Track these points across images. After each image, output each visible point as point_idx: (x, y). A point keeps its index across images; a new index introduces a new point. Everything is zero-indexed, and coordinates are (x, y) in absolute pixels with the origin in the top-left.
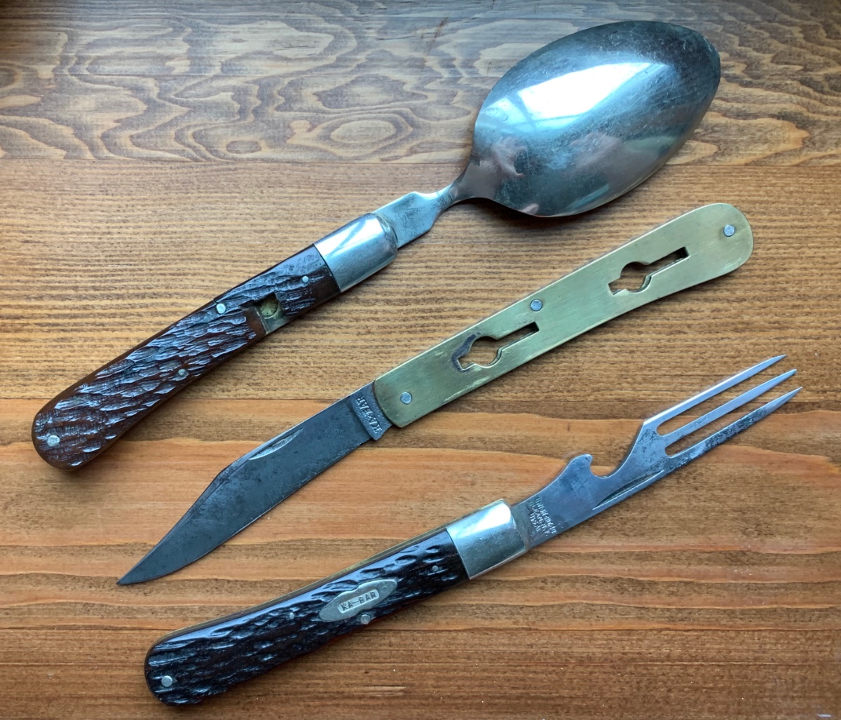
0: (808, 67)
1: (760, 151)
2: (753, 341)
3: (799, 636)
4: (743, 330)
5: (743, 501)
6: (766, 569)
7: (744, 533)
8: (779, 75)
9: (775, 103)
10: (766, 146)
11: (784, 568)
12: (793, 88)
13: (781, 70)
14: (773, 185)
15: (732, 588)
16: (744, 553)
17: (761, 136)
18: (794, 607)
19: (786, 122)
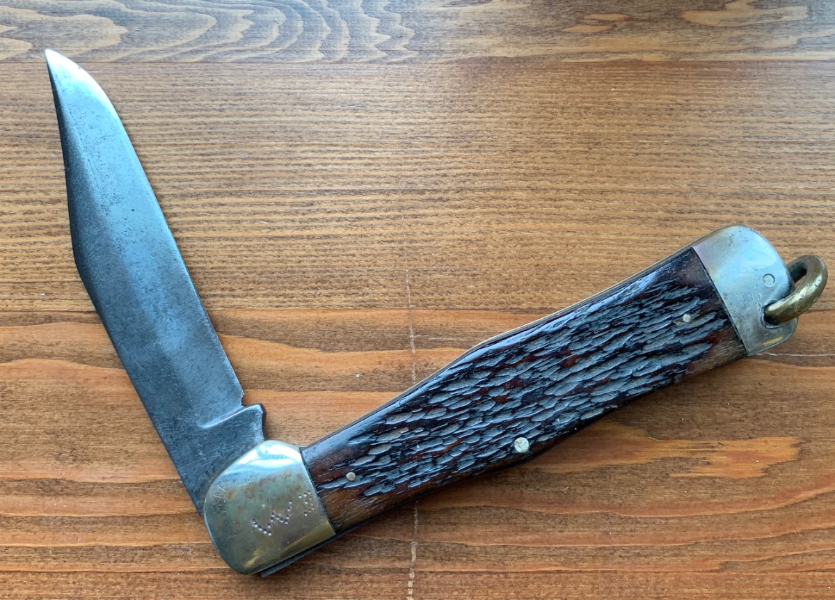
1: (77, 48)
3: (119, 580)
4: (57, 234)
5: (57, 422)
6: (82, 499)
7: (57, 458)
10: (82, 43)
11: (103, 499)
15: (44, 522)
16: (57, 482)
17: (77, 33)
18: (114, 545)
19: (103, 18)
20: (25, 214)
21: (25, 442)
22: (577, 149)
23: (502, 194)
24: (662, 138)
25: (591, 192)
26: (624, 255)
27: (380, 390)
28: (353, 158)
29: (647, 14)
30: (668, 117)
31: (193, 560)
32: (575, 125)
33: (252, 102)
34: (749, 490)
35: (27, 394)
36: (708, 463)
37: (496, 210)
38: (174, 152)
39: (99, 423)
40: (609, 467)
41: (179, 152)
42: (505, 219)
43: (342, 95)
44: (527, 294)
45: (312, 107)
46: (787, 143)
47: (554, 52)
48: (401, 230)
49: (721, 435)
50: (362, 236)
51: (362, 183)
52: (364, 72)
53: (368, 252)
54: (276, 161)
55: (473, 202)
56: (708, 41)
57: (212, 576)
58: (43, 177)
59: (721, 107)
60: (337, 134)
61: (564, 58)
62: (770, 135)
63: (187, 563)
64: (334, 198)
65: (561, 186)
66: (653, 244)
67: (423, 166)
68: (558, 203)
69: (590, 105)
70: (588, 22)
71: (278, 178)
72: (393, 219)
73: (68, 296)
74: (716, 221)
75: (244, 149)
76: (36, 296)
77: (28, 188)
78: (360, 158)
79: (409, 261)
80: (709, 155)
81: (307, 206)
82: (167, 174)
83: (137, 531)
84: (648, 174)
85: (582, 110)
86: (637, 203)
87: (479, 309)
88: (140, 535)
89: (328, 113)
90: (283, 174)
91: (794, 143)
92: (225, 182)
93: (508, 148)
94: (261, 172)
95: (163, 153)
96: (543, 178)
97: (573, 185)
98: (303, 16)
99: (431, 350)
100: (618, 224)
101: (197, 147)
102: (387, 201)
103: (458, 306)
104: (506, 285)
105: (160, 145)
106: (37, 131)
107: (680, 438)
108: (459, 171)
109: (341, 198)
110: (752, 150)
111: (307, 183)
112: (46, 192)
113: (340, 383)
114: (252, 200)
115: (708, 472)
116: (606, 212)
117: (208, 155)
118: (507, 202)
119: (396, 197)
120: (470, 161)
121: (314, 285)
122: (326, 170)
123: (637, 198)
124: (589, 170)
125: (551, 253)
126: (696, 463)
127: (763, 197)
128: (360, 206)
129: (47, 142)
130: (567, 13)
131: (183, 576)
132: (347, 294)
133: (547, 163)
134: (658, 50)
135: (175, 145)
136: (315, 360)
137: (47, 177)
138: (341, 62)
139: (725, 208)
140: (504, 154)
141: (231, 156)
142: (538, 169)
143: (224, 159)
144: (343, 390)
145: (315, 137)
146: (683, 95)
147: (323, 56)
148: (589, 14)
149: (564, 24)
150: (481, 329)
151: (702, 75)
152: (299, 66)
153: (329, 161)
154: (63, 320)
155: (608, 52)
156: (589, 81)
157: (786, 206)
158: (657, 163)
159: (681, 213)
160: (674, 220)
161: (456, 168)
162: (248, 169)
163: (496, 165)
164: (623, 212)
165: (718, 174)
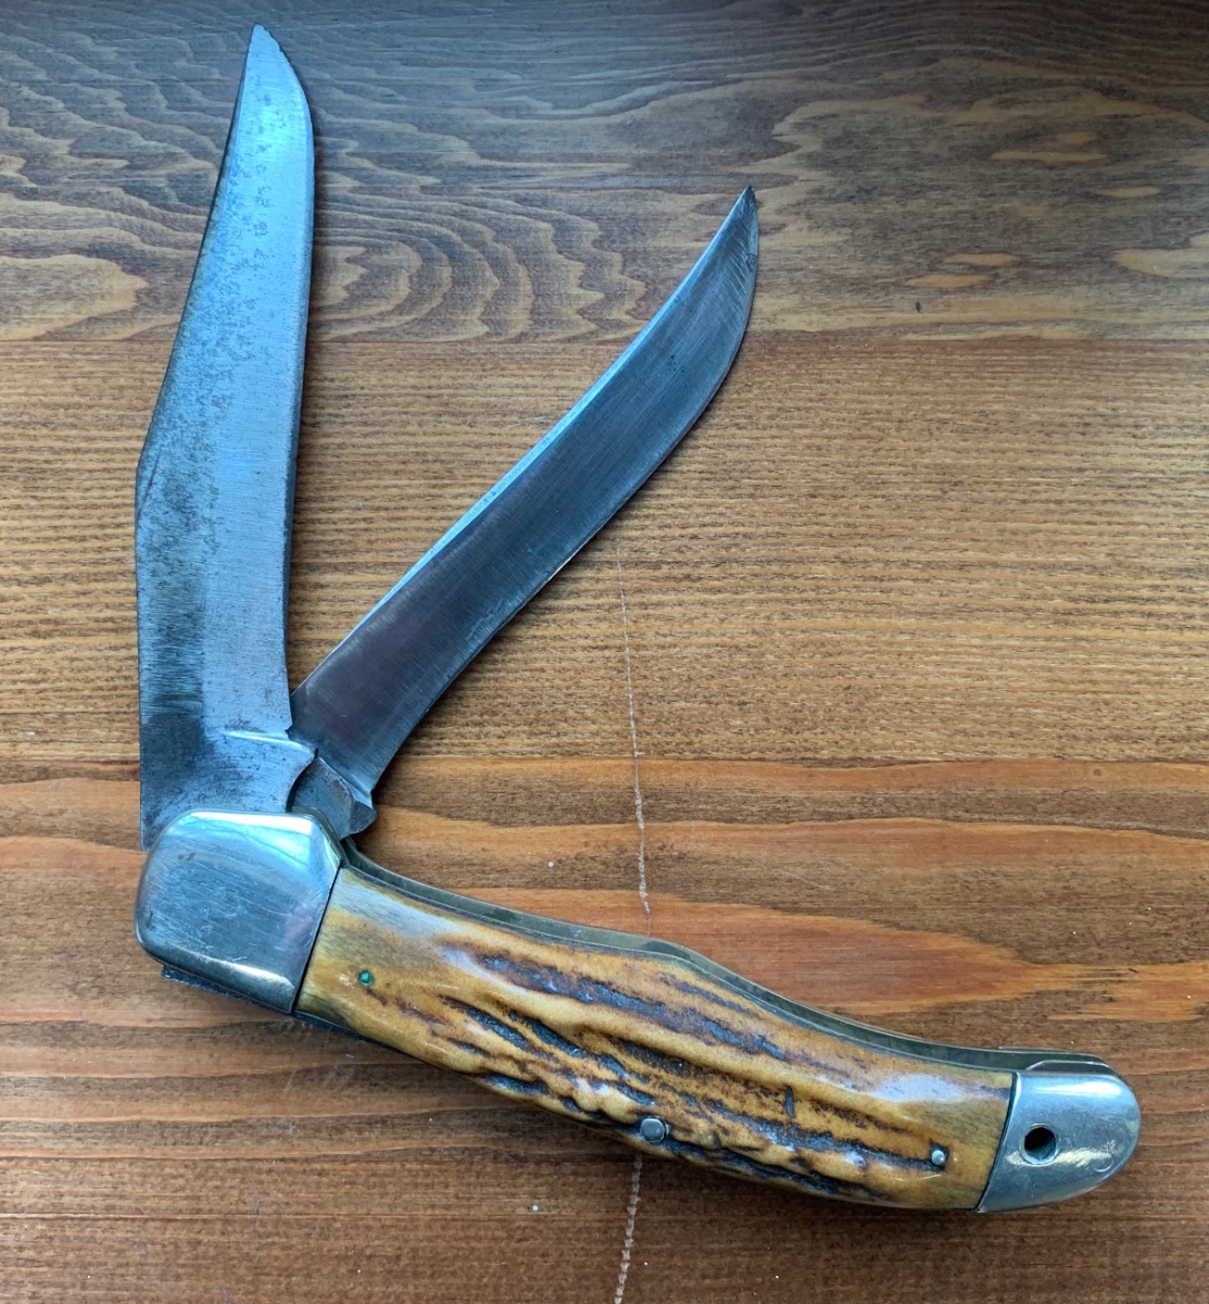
0: (138, 162)
1: (60, 314)
2: (70, 653)
3: (182, 1171)
4: (48, 635)
5: (68, 934)
6: (116, 1051)
7: (73, 988)
8: (86, 177)
9: (81, 227)
10: (69, 306)
11: (148, 1051)
12: (112, 199)
13: (87, 168)
14: (88, 375)
15: (58, 1087)
16: (75, 1025)
17: (60, 288)
18: (171, 1119)
19: (103, 262)
21: (20, 965)
22: (923, 492)
23: (792, 568)
24: (1068, 474)
25: (942, 565)
26: (994, 672)
27: (587, 887)
29: (1052, 255)
30: (1080, 437)
31: (295, 1142)
32: (920, 450)
33: (365, 411)
34: (1172, 1039)
35: (17, 891)
36: (1111, 1000)
40: (951, 1006)
42: (796, 611)
43: (521, 399)
44: (829, 735)
45: (469, 418)
47: (888, 322)
48: (623, 629)
49: (1134, 956)
50: (555, 638)
52: (558, 359)
53: (565, 664)
54: (410, 512)
55: (742, 583)
56: (1156, 303)
57: (326, 1166)
58: (18, 539)
59: (1171, 421)
61: (906, 333)
63: (287, 1146)
65: (892, 555)
66: (1043, 655)
68: (886, 584)
69: (949, 416)
70: (950, 268)
72: (608, 610)
73: (74, 735)
74: (1150, 615)
75: (355, 492)
76: (20, 735)
79: (633, 680)
80: (1146, 503)
83: (206, 1098)
84: (1041, 535)
85: (934, 426)
86: (1021, 585)
87: (749, 760)
88: (209, 1106)
89: (496, 430)
92: (325, 546)
93: (803, 490)
94: (385, 530)
96: (862, 541)
97: (913, 555)
98: (451, 258)
99: (671, 825)
100: (988, 619)
102: (598, 580)
103: (715, 754)
104: (796, 721)
107: (1068, 962)
108: (720, 530)
112: (25, 565)
113: (522, 876)
114: (372, 578)
115: (1110, 1012)
116: (966, 600)
118: (801, 582)
119: (612, 574)
120: (739, 514)
121: (476, 718)
123: (1020, 577)
124: (941, 528)
125: (873, 667)
126: (1092, 999)
129: (21, 479)
130: (913, 252)
131: (282, 1166)
132: (531, 734)
133: (870, 517)
134: (1068, 320)
136: (481, 839)
137: (25, 540)
138: (519, 339)
139: (1166, 594)
140: (796, 500)
141: (335, 504)
142: (855, 526)
144: (527, 886)
145: (475, 472)
146: (1106, 399)
147: (486, 329)
148: (952, 254)
149: (907, 271)
150: (752, 791)
151: (1139, 365)
152: (447, 347)
154: (68, 776)
155: (981, 323)
156: (948, 373)
158: (1056, 517)
159: (1093, 602)
160: (1080, 612)
161: (714, 525)
162: (363, 525)
163: (781, 519)
164: (996, 600)
165: (1159, 535)
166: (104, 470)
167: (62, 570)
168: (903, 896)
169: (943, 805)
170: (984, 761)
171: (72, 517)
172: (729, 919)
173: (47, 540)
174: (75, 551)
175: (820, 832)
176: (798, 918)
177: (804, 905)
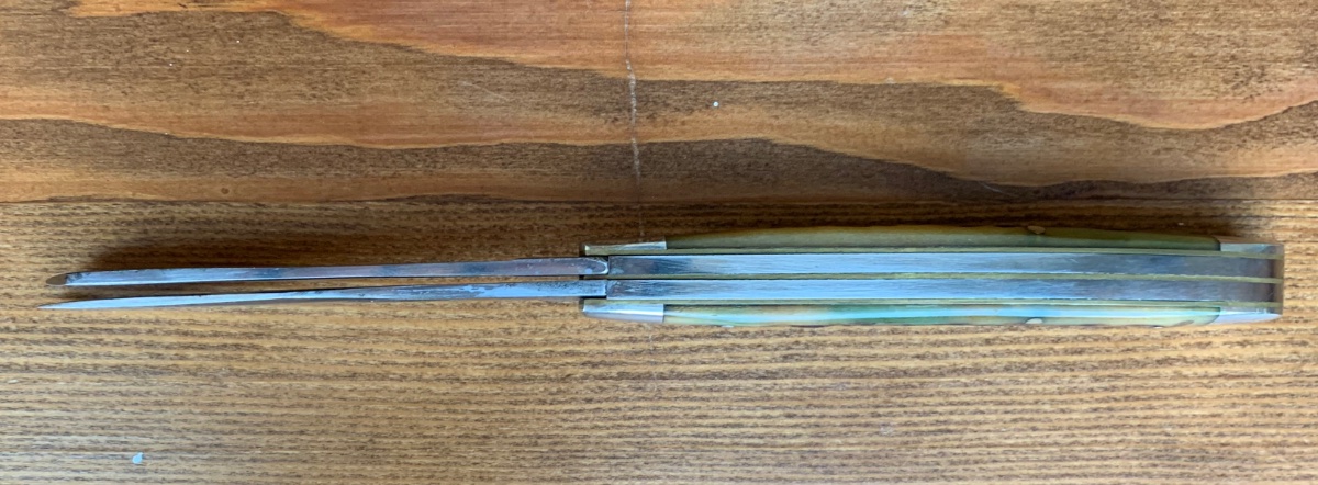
20: (1210, 343)
21: (1203, 8)
22: (391, 441)
23: (503, 373)
24: (263, 457)
25: (370, 377)
27: (683, 83)
28: (724, 426)
35: (1202, 78)
37: (513, 350)
38: (991, 435)
39: (1095, 36)
41: (983, 435)
42: (499, 335)
44: (467, 225)
46: (82, 449)
49: (183, 20)
51: (711, 390)
54: (839, 422)
55: (546, 361)
58: (1184, 398)
60: (748, 462)
62: (105, 461)
64: (753, 367)
65: (416, 385)
67: (621, 414)
68: (420, 360)
71: (835, 397)
72: (664, 336)
74: (186, 334)
75: (887, 439)
76: (1191, 223)
77: (1205, 381)
78: (714, 426)
80: (196, 432)
81: (792, 356)
82: (1001, 403)
84: (286, 404)
86: (302, 360)
87: (537, 202)
90: (828, 402)
91: (71, 449)
92: (914, 391)
93: (494, 442)
94: (861, 406)
95: (1006, 435)
96: (442, 397)
97: (397, 386)
99: (607, 142)
100: (329, 329)
101: (957, 443)
102: (673, 363)
103: (569, 207)
104: (497, 238)
105: (1012, 446)
106: (1193, 468)
107: (242, 14)
108: (566, 407)
109: (742, 367)
110: (132, 439)
111: (793, 389)
112: (1179, 375)
113: (742, 93)
114: (874, 364)
116: (349, 346)
117: (941, 431)
118: (495, 361)
119: (661, 369)
122: (765, 408)
123: (302, 367)
124: (372, 410)
127: (117, 369)
128: (713, 355)
129: (1178, 451)
133: (436, 419)
135: (989, 446)
136: (779, 127)
137: (1178, 397)
139: (173, 352)
140: (501, 433)
141: (905, 429)
142: (449, 411)
143: (915, 424)
144: (738, 84)
145: (781, 457)
150: (535, 173)
153: (760, 422)
154: (1150, 186)
157: (83, 356)
158: (273, 419)
159: (236, 345)
160: (247, 335)
161: (572, 412)
162: (881, 411)
163: (512, 416)
164: (322, 346)
165: (182, 404)
166: (1105, 459)
167: (1146, 371)
168: (396, 76)
169: (363, 161)
170: (328, 201)
171: (1136, 417)
172: (554, 53)
173: (1158, 398)
174: (1135, 387)
175: (472, 135)
176: (490, 55)
177: (486, 67)
